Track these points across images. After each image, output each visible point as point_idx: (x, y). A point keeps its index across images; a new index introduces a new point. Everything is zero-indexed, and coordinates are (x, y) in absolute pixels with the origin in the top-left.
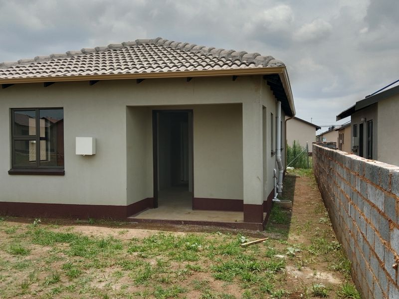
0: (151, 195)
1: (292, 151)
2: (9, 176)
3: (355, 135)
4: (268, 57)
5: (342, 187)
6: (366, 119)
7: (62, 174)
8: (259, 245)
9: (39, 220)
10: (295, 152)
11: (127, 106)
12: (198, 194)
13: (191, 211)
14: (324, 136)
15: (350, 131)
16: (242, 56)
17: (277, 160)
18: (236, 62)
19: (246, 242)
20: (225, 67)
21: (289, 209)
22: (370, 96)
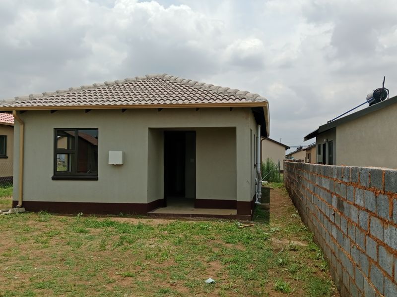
0: (162, 197)
1: (266, 167)
2: (52, 181)
3: (319, 153)
4: (255, 95)
5: (308, 187)
6: (327, 140)
7: (96, 179)
8: (251, 228)
9: (81, 214)
10: (268, 168)
11: (149, 128)
12: (199, 196)
13: (194, 209)
14: (293, 156)
15: (315, 150)
16: (235, 93)
17: (257, 172)
18: (232, 97)
19: (241, 225)
20: (224, 101)
21: (268, 209)
22: (330, 121)
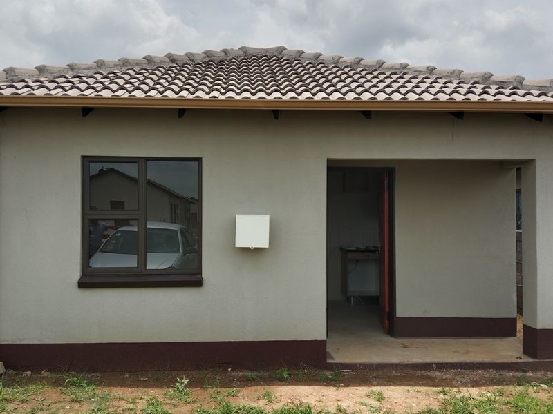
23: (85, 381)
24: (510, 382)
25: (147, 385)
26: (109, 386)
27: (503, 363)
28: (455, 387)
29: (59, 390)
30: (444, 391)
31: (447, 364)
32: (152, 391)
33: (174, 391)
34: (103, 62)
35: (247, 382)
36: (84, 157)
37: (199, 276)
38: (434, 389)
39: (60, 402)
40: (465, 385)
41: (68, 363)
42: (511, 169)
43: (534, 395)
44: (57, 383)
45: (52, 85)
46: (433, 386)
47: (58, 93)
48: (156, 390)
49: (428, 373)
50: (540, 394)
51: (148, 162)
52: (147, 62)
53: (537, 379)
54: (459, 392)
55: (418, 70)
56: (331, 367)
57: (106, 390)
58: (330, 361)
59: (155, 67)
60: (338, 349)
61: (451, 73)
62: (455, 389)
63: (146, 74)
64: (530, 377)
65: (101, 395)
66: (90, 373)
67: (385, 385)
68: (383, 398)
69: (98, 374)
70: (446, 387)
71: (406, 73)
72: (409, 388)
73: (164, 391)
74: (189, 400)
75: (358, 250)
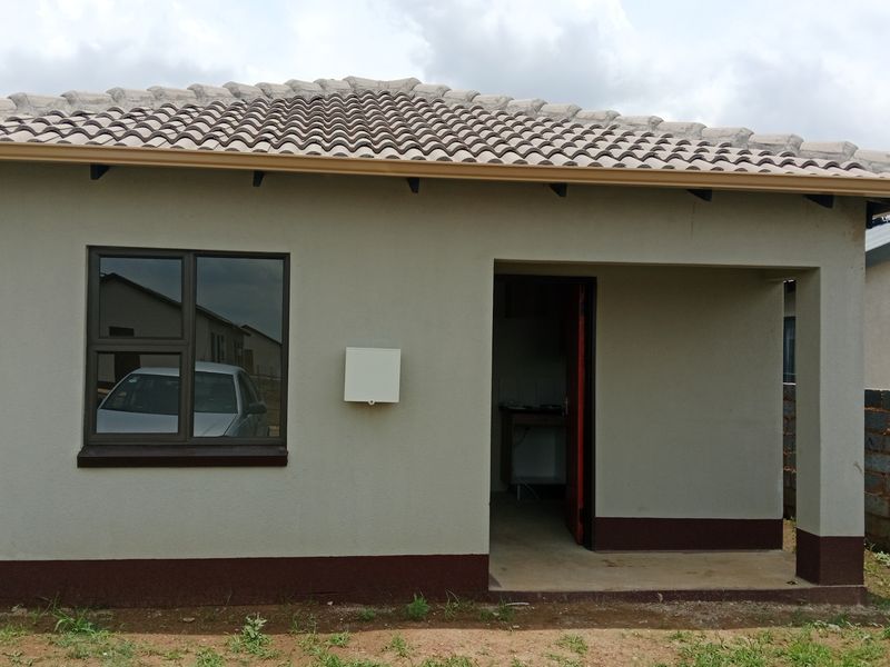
23: (90, 624)
24: (781, 621)
25: (194, 629)
26: (131, 631)
27: (767, 591)
28: (696, 629)
29: (45, 638)
30: (680, 636)
31: (679, 592)
32: (204, 640)
33: (241, 639)
34: (123, 91)
35: (361, 624)
36: (91, 248)
37: (282, 448)
38: (663, 632)
39: (49, 658)
40: (710, 625)
41: (58, 593)
42: (777, 283)
43: (821, 642)
44: (40, 627)
45: (39, 127)
46: (662, 628)
47: (50, 138)
48: (211, 637)
49: (650, 607)
50: (829, 640)
51: (199, 259)
52: (194, 95)
53: (822, 616)
54: (704, 637)
55: (634, 122)
56: (495, 598)
57: (127, 637)
58: (492, 588)
59: (209, 104)
60: (504, 569)
61: (688, 129)
62: (697, 633)
63: (196, 115)
64: (810, 613)
65: (118, 647)
66: (95, 610)
67: (585, 627)
68: (586, 648)
69: (108, 612)
70: (681, 628)
71: (614, 127)
72: (623, 631)
73: (225, 639)
74: (267, 654)
75: (529, 411)
